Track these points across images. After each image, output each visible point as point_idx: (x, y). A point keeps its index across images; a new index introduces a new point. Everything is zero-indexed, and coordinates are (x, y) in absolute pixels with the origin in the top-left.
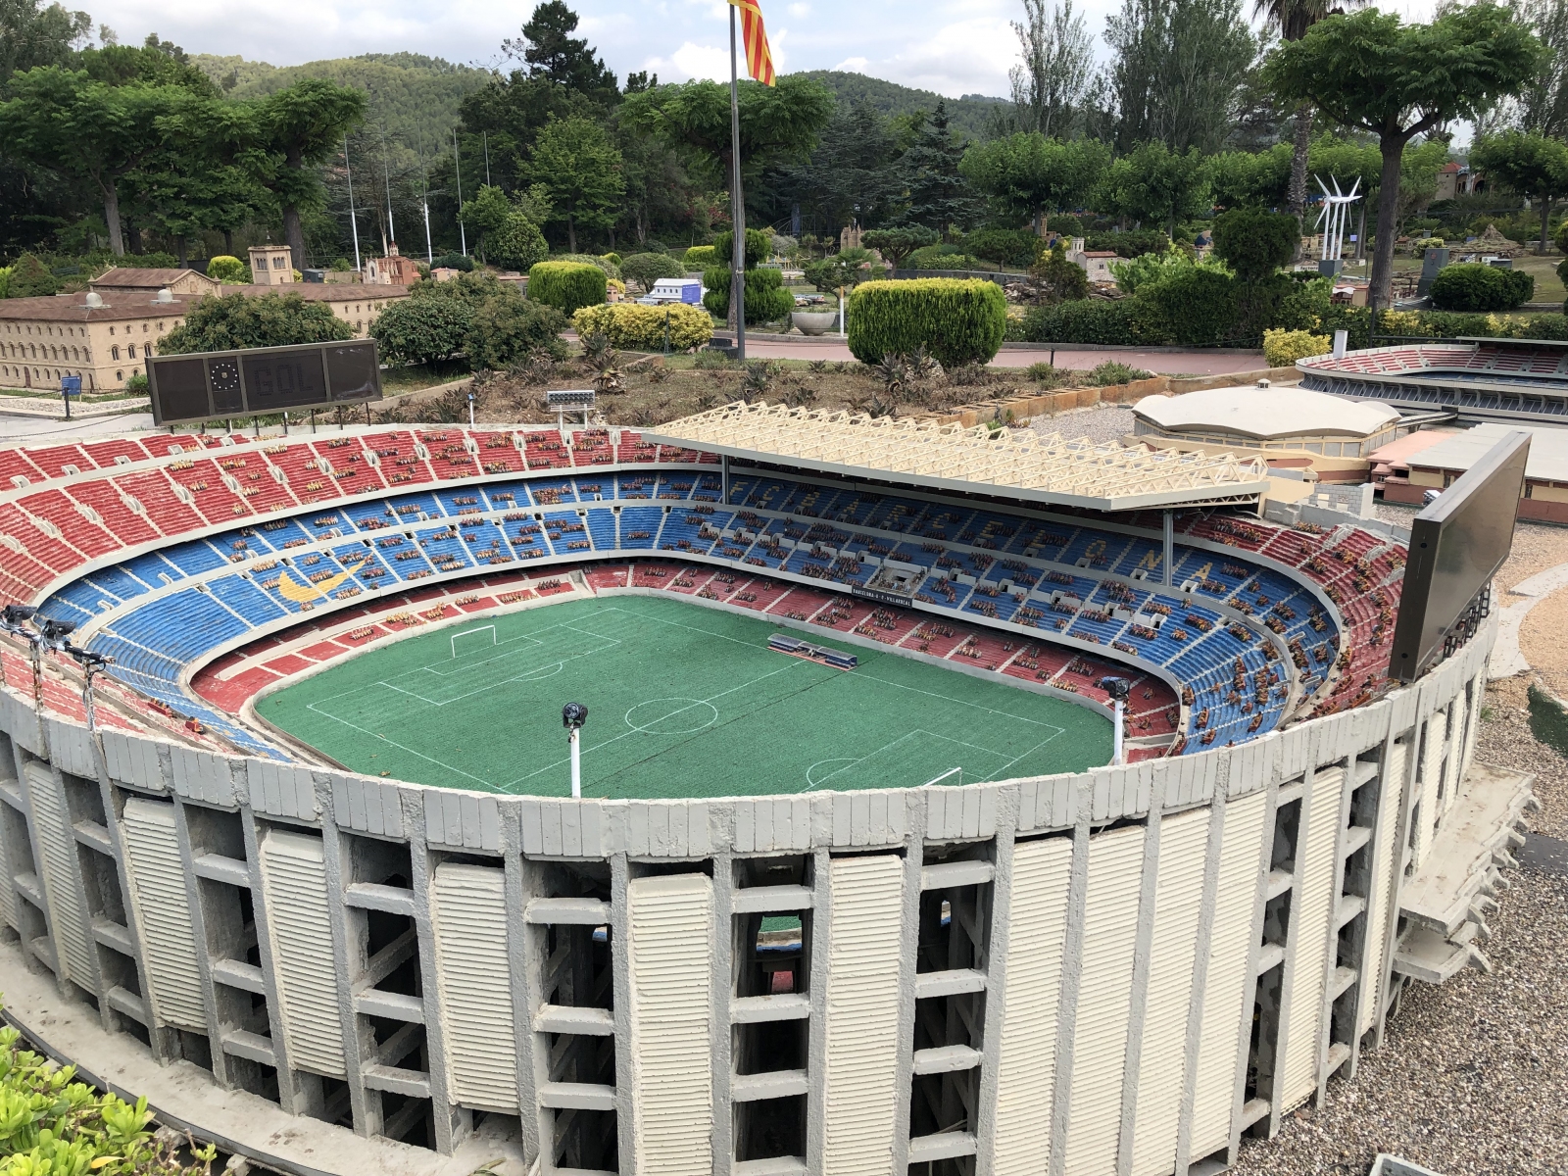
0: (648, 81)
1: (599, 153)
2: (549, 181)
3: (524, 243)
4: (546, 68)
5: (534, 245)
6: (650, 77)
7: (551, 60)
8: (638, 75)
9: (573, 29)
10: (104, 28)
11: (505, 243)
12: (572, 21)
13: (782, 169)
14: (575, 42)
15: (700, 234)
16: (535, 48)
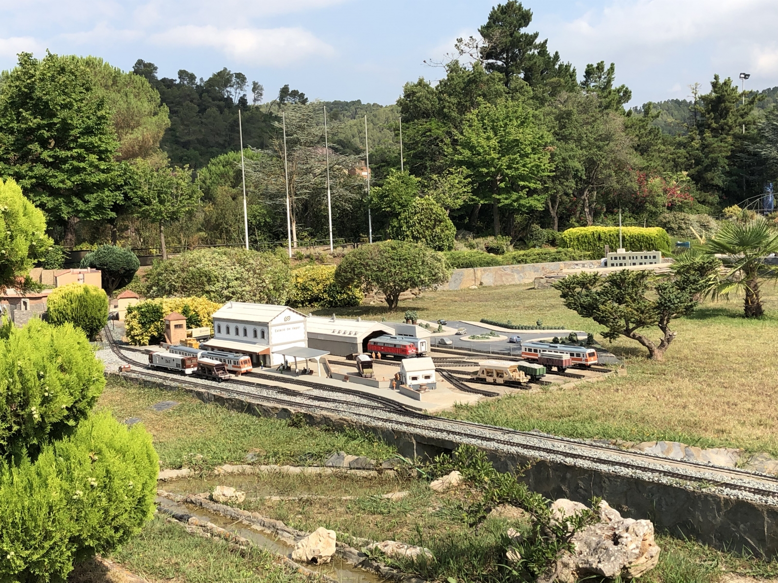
0: (605, 70)
1: (526, 135)
2: (470, 164)
3: (427, 228)
4: (500, 63)
5: (438, 230)
6: (607, 67)
7: (505, 56)
8: (595, 66)
9: (526, 25)
10: (255, 84)
11: (408, 227)
12: (525, 18)
13: (751, 148)
14: (526, 36)
15: (653, 215)
16: (486, 45)
